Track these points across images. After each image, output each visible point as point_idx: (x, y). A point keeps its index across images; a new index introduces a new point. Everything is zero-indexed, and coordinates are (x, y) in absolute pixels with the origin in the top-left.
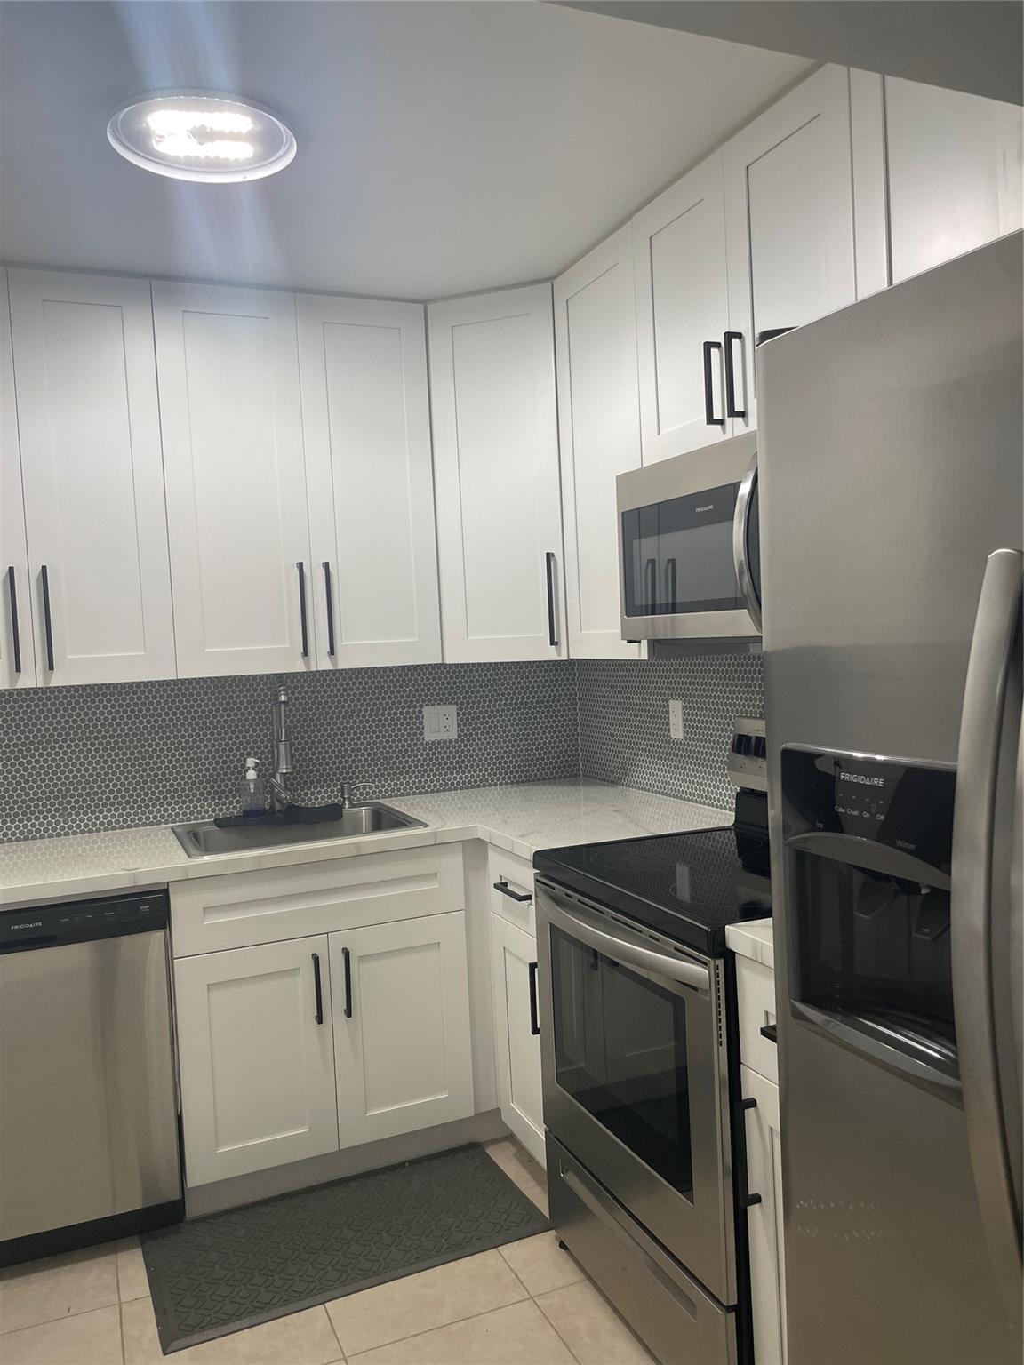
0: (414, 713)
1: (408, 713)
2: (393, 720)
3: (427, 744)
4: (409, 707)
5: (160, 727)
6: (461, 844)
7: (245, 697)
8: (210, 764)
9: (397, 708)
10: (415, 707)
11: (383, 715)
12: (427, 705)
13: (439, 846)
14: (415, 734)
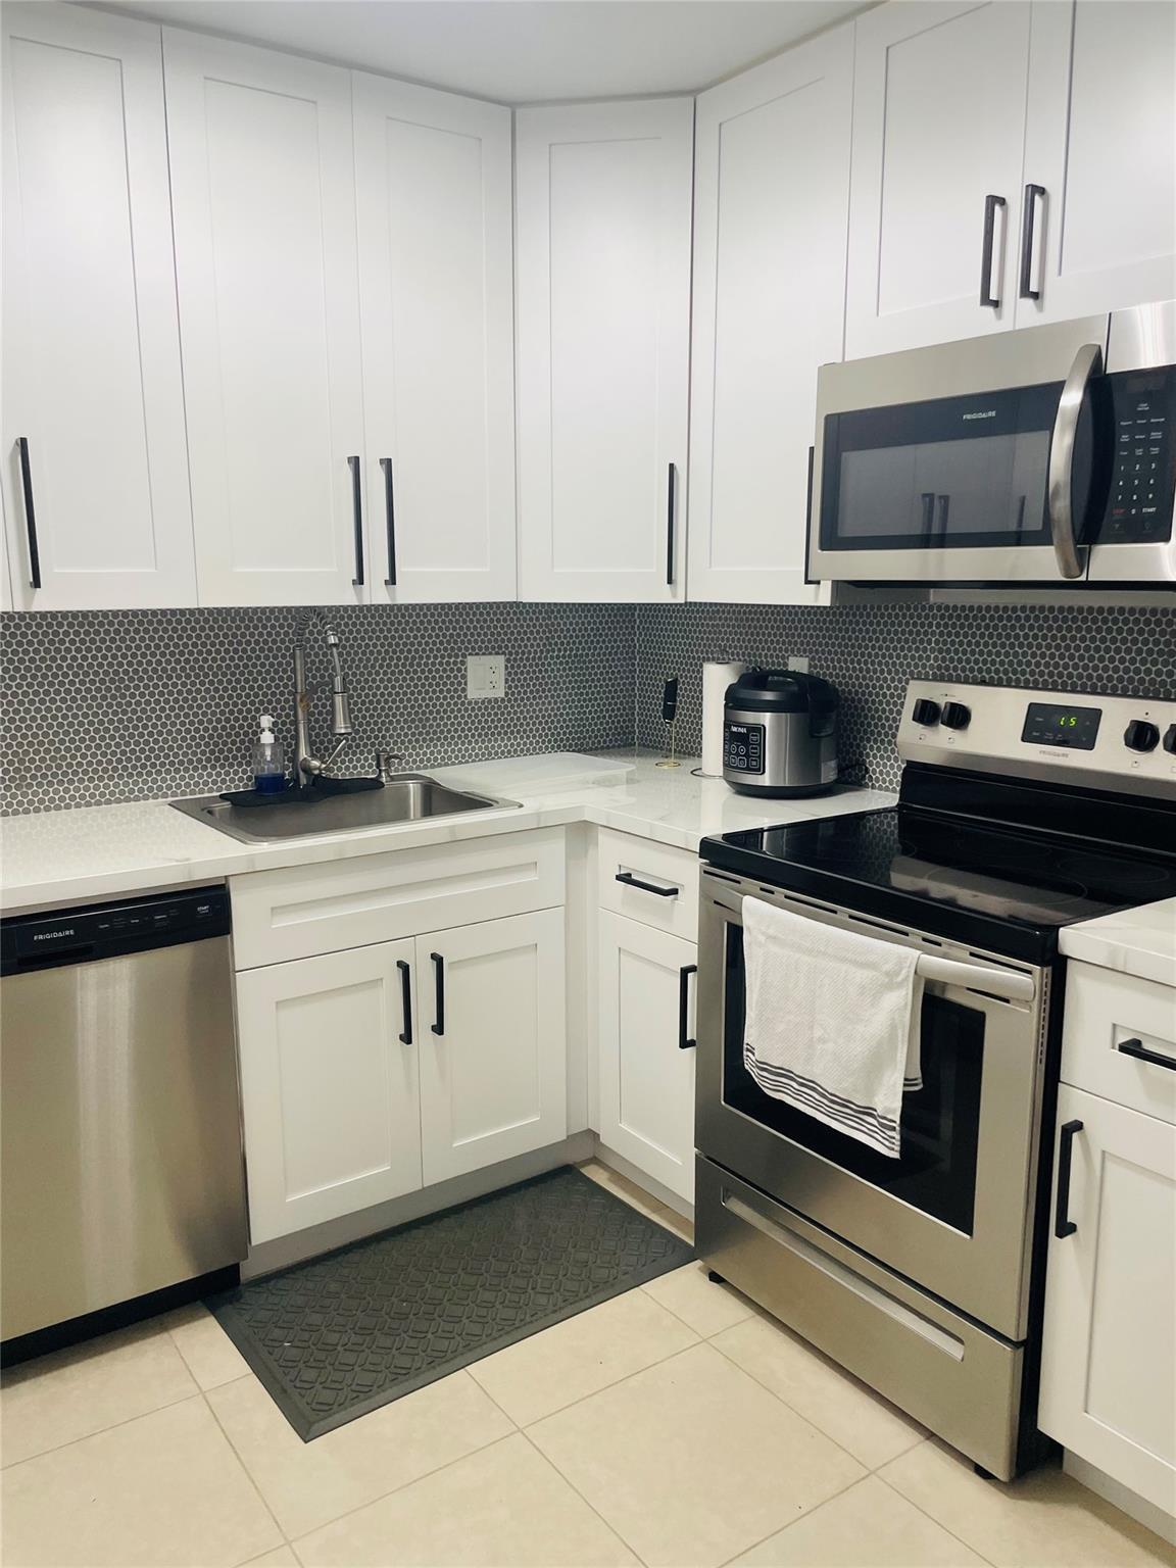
0: (455, 663)
1: (448, 663)
2: (430, 671)
3: (470, 703)
4: (450, 656)
5: (145, 671)
6: (563, 827)
9: (436, 657)
10: (457, 656)
11: (419, 665)
12: (470, 654)
13: (539, 830)
14: (456, 690)
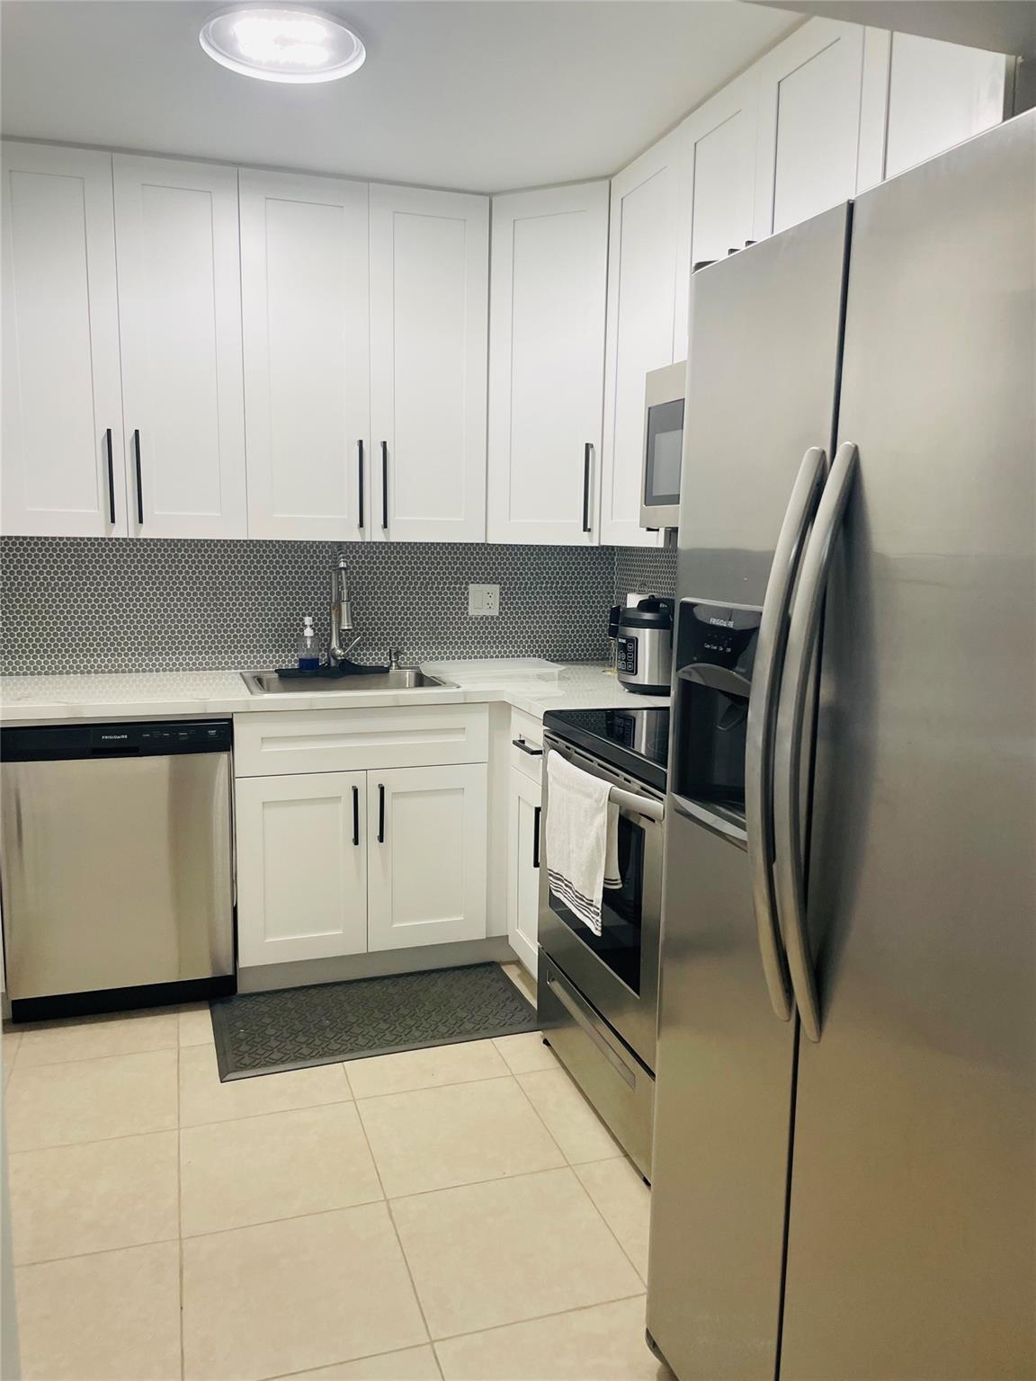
0: (460, 589)
1: (454, 588)
2: (440, 593)
3: (471, 619)
4: (456, 583)
5: (234, 583)
6: (487, 705)
7: (309, 562)
8: (276, 620)
9: (445, 583)
10: (461, 584)
11: (432, 588)
12: (472, 583)
13: (467, 704)
14: (460, 608)
